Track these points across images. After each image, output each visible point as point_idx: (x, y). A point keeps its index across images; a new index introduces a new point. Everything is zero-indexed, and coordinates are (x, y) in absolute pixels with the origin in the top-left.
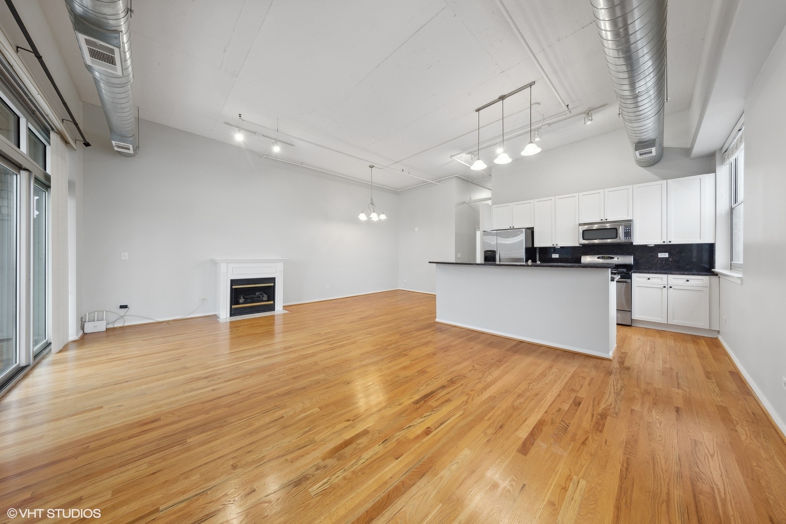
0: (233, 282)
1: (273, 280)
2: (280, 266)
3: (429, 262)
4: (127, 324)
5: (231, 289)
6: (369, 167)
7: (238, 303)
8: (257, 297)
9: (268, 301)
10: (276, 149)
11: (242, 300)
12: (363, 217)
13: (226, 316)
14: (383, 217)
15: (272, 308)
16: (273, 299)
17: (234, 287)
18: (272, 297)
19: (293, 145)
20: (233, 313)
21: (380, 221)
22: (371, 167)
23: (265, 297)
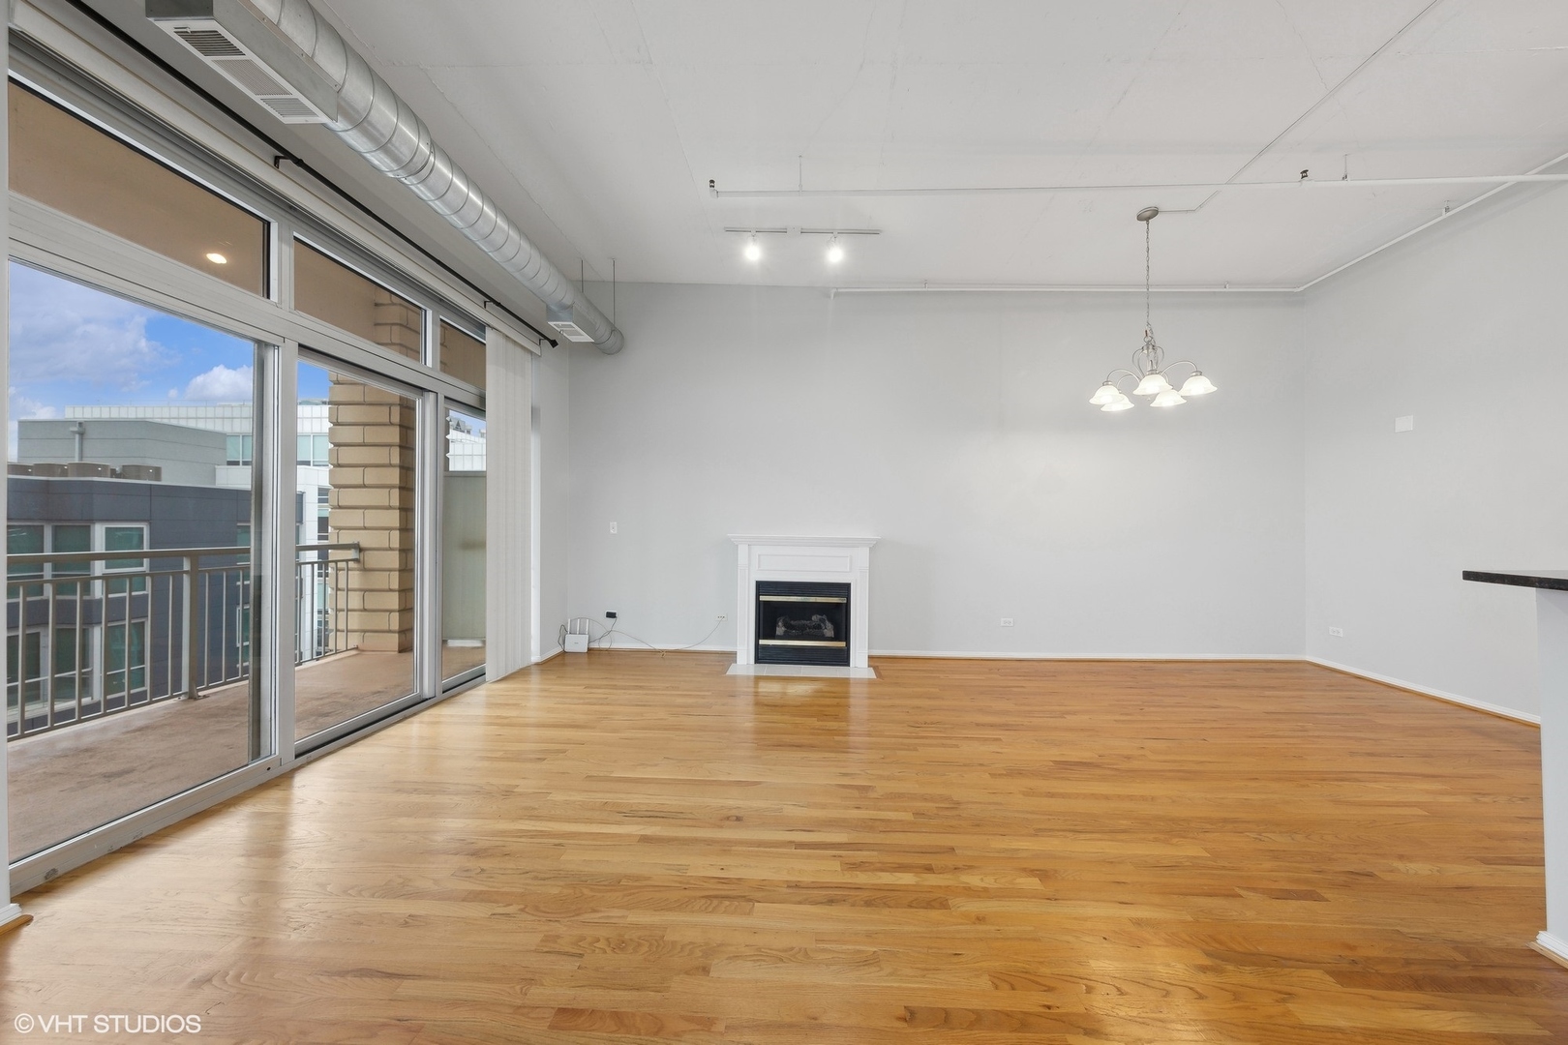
0: (762, 587)
1: (844, 589)
2: (862, 556)
3: (1469, 576)
4: (615, 646)
5: (758, 603)
6: (1140, 218)
7: (773, 636)
8: (815, 627)
9: (836, 638)
10: (835, 255)
11: (780, 630)
12: (1110, 400)
13: (748, 660)
14: (1199, 387)
15: (842, 658)
16: (847, 639)
17: (762, 598)
18: (843, 632)
19: (876, 233)
20: (762, 656)
21: (1192, 408)
22: (1148, 216)
23: (829, 631)
